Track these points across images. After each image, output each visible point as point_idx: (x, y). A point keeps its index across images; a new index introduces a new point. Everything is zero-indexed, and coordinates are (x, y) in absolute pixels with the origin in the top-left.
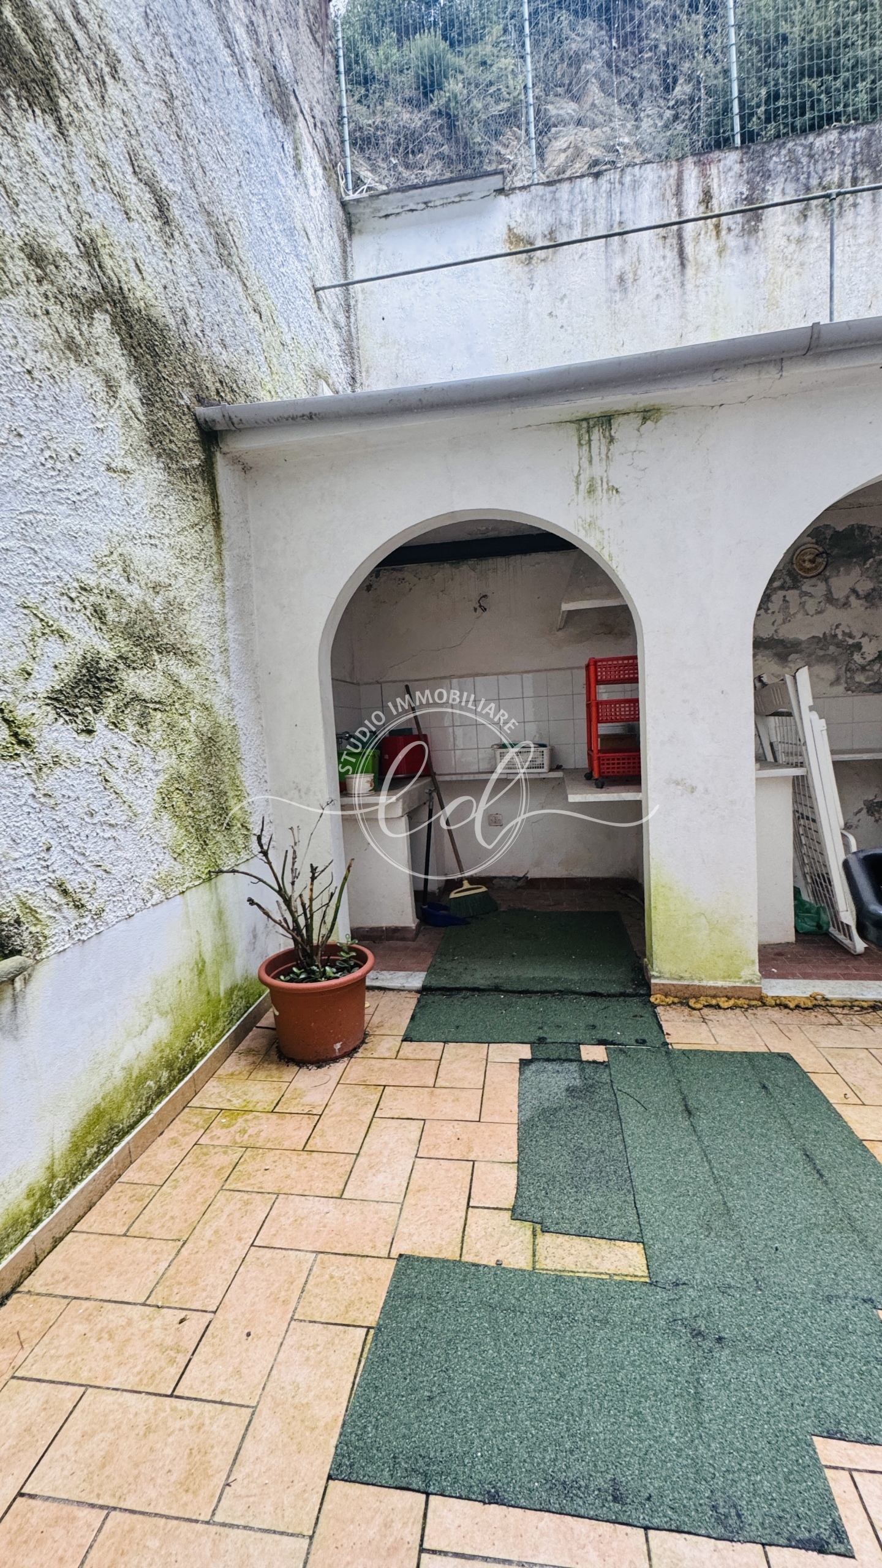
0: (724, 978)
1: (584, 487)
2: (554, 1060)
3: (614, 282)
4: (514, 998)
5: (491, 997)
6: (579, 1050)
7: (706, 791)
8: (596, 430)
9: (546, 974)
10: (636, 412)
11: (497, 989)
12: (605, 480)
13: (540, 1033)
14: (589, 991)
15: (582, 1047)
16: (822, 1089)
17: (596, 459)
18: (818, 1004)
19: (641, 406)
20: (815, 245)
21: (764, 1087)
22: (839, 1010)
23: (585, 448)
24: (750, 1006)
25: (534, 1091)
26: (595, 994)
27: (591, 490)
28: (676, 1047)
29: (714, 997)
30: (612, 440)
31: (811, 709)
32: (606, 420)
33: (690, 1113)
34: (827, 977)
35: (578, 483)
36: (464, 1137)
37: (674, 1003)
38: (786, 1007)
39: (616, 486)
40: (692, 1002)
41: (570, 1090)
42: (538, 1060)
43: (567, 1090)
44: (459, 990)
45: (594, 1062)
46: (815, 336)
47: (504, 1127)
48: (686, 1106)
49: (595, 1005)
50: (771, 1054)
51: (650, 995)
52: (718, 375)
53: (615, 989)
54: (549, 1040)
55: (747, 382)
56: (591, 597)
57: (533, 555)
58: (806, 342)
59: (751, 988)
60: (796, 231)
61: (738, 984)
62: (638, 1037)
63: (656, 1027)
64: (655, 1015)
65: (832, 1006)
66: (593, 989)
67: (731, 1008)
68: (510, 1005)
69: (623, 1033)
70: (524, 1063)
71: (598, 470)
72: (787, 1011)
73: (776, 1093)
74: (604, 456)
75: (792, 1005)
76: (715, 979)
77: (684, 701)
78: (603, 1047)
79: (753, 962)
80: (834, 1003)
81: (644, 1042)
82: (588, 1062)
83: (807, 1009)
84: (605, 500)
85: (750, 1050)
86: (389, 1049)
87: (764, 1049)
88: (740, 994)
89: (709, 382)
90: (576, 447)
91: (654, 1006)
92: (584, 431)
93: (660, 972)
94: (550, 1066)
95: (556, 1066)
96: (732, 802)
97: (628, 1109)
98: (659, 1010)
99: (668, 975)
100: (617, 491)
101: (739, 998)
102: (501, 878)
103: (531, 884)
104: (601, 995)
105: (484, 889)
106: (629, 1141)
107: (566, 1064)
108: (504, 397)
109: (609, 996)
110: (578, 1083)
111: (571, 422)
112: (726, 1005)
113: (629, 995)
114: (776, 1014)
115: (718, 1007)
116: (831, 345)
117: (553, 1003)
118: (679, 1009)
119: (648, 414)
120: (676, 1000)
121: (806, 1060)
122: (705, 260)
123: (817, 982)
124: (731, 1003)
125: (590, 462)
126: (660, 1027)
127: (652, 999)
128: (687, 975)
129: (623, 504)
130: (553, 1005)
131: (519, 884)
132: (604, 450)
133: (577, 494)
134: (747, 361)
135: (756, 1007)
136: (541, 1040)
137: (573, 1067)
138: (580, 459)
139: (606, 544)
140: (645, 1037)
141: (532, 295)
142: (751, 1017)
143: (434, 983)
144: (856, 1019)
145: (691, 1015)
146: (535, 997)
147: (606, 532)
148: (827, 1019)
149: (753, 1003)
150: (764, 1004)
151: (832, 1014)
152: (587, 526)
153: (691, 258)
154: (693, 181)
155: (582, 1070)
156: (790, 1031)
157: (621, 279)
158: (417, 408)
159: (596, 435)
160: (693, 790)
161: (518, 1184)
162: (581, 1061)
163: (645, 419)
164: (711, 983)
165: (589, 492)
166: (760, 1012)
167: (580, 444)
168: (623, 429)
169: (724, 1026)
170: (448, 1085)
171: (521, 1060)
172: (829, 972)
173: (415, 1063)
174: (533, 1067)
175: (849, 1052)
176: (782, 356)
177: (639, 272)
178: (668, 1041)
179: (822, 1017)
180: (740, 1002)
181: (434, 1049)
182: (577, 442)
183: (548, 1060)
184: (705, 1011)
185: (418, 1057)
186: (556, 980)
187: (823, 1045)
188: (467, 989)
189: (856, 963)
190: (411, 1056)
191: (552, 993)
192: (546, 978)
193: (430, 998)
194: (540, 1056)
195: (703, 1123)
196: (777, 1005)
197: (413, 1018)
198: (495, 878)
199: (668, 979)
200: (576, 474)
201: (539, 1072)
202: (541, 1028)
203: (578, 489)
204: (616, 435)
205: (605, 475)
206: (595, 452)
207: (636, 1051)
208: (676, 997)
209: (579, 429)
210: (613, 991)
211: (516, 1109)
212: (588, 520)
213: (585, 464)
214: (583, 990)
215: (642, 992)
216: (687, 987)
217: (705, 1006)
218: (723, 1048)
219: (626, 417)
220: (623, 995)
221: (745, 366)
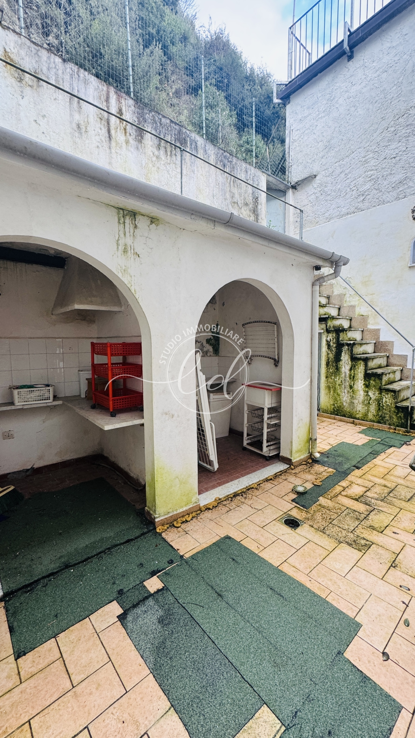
0: (186, 505)
1: (121, 248)
2: (138, 604)
3: (75, 126)
4: (81, 567)
5: (65, 575)
6: (145, 587)
7: (178, 416)
8: (128, 217)
9: (93, 540)
10: (148, 216)
11: (67, 566)
12: (132, 248)
13: (116, 588)
14: (125, 540)
15: (144, 583)
16: (249, 548)
17: (128, 234)
18: (219, 502)
19: (152, 215)
21: (234, 560)
22: (225, 503)
23: (122, 225)
24: (197, 515)
25: (142, 637)
26: (128, 541)
27: (125, 251)
28: (187, 556)
29: (183, 516)
30: (136, 227)
32: (134, 214)
33: (220, 595)
34: (214, 487)
35: (118, 245)
36: (126, 716)
37: (168, 528)
38: (209, 509)
39: (138, 253)
40: (175, 523)
41: (161, 621)
42: (129, 610)
43: (159, 622)
44: (37, 582)
45: (158, 591)
46: (231, 218)
47: (144, 683)
48: (216, 592)
49: (131, 549)
50: (222, 539)
51: (156, 529)
52: (193, 217)
53: (138, 533)
54: (125, 590)
55: (202, 225)
58: (227, 219)
59: (196, 506)
61: (191, 506)
62: (167, 560)
63: (171, 548)
64: (164, 540)
65: (223, 501)
66: (126, 538)
67: (192, 520)
68: (82, 576)
69: (158, 561)
70: (122, 618)
71: (129, 241)
72: (210, 511)
73: (239, 559)
74: (132, 234)
75: (211, 507)
76: (182, 507)
78: (155, 577)
79: (196, 493)
80: (223, 500)
81: (172, 562)
82: (155, 593)
83: (216, 507)
84: (132, 259)
85: (214, 541)
86: (9, 677)
87: (218, 538)
88: (192, 510)
89: (188, 218)
90: (117, 224)
91: (160, 534)
92: (121, 215)
93: (159, 514)
94: (138, 611)
95: (142, 608)
97: (197, 613)
98: (164, 535)
99: (163, 514)
100: (139, 256)
101: (192, 513)
102: (14, 473)
103: (36, 471)
104: (132, 540)
105: (12, 488)
106: (212, 636)
107: (146, 603)
109: (136, 538)
110: (161, 613)
111: (115, 207)
112: (189, 519)
113: (146, 533)
114: (208, 515)
115: (187, 521)
116: (235, 225)
117: (107, 560)
118: (172, 531)
119: (153, 220)
120: (168, 526)
121: (234, 535)
122: (120, 143)
123: (213, 491)
124: (191, 516)
125: (125, 234)
126: (172, 546)
127: (158, 531)
128: (171, 510)
129: (141, 264)
131: (28, 473)
132: (132, 231)
133: (118, 251)
135: (199, 514)
136: (121, 592)
137: (151, 602)
138: (119, 231)
139: (133, 284)
140: (170, 558)
141: (22, 102)
142: (201, 520)
143: (14, 586)
144: (234, 505)
145: (179, 532)
146: (95, 560)
147: (133, 277)
148: (225, 509)
149: (198, 512)
150: (202, 511)
151: (224, 505)
152: (123, 271)
153: (114, 137)
154: (114, 100)
155: (157, 601)
156: (219, 522)
157: (79, 126)
159: (128, 220)
160: (173, 416)
161: (185, 725)
162: (151, 595)
163: (152, 222)
164: (181, 510)
165: (124, 252)
166: (202, 516)
167: (119, 223)
168: (141, 223)
169: (196, 532)
170: (83, 676)
171: (118, 617)
172: (212, 484)
173: (42, 675)
174: (130, 618)
175: (243, 523)
176: (216, 220)
177: (88, 128)
178: (181, 554)
180: (194, 514)
181: (50, 650)
182: (117, 220)
183: (135, 606)
184: (183, 526)
185: (40, 667)
186: (102, 540)
187: (234, 524)
188: (44, 578)
190: (34, 670)
191: (104, 552)
192: (94, 543)
193: (15, 602)
194: (128, 606)
195: (230, 597)
196: (206, 509)
197: (11, 630)
198: (10, 473)
199: (163, 516)
200: (117, 238)
201: (135, 619)
202: (114, 583)
203: (118, 248)
204: (138, 225)
205: (132, 245)
206: (127, 230)
207: (172, 569)
208: (167, 524)
209: (118, 214)
210: (137, 535)
211: (141, 661)
212: (124, 268)
213: (122, 235)
214: (122, 541)
215: (151, 528)
216: (171, 517)
217: (181, 523)
218: (205, 546)
219: (143, 216)
220: (143, 534)
221: (203, 217)
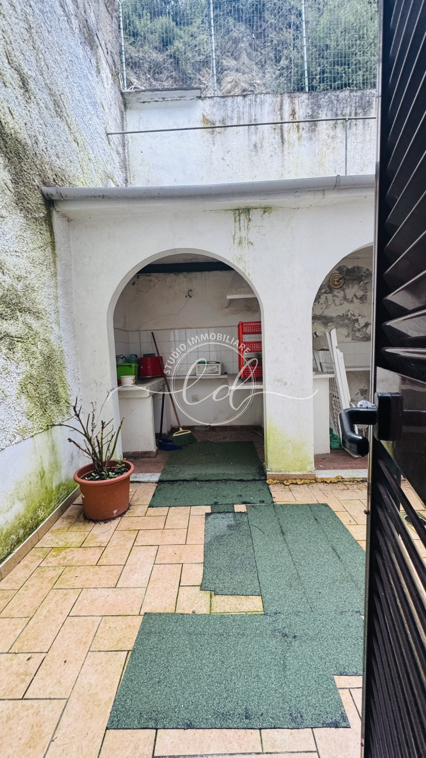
0: (299, 471)
1: (237, 241)
2: (222, 513)
3: (252, 147)
4: (203, 484)
5: (193, 483)
6: (233, 507)
7: (292, 384)
8: (242, 215)
9: (219, 472)
10: (261, 208)
11: (195, 480)
12: (246, 239)
13: (215, 500)
14: (238, 479)
15: (235, 505)
16: (340, 519)
17: (242, 228)
18: (340, 481)
19: (263, 205)
20: (339, 140)
21: (316, 519)
22: (348, 483)
23: (238, 223)
24: (310, 483)
25: (212, 528)
26: (241, 480)
27: (240, 243)
28: (278, 503)
29: (295, 479)
30: (250, 220)
31: (337, 347)
32: (247, 210)
33: (283, 534)
34: (343, 468)
35: (234, 239)
36: (178, 552)
37: (277, 483)
38: (326, 482)
39: (252, 242)
40: (285, 482)
41: (229, 527)
42: (215, 513)
43: (228, 526)
44: (177, 481)
45: (240, 512)
46: (338, 181)
47: (197, 546)
48: (282, 530)
49: (241, 485)
50: (319, 504)
51: (266, 480)
52: (297, 194)
53: (250, 477)
54: (219, 503)
55: (308, 199)
56: (240, 293)
57: (214, 272)
58: (334, 184)
59: (311, 474)
60: (332, 133)
61: (305, 473)
62: (261, 499)
63: (269, 494)
64: (269, 489)
65: (345, 481)
66: (240, 478)
67: (302, 484)
68: (201, 487)
69: (254, 498)
70: (207, 515)
71: (243, 233)
72: (326, 484)
73: (321, 521)
74: (246, 228)
75: (328, 482)
76: (295, 471)
77: (282, 343)
78: (245, 505)
79: (312, 463)
80: (346, 480)
81: (263, 502)
82: (238, 512)
83: (335, 483)
84: (246, 248)
85: (310, 503)
86: (142, 512)
87: (316, 502)
88: (306, 477)
89: (293, 197)
90: (233, 223)
91: (268, 485)
92: (237, 215)
93: (271, 469)
94: (219, 516)
95: (223, 515)
96: (303, 390)
97: (256, 533)
98: (270, 486)
99: (274, 470)
100: (252, 244)
101: (306, 479)
102: (198, 426)
103: (213, 429)
104: (244, 481)
105: (190, 432)
106: (256, 549)
107: (227, 514)
108: (199, 196)
109: (248, 481)
110: (233, 523)
111: (231, 210)
112: (300, 483)
113: (257, 480)
114: (321, 486)
115: (296, 484)
116: (345, 186)
117: (222, 485)
118: (279, 486)
119: (266, 209)
120: (278, 482)
121: (334, 506)
122: (292, 141)
123: (340, 471)
124: (302, 482)
125: (240, 229)
126: (271, 494)
127: (267, 482)
128: (283, 470)
129: (255, 250)
130: (222, 486)
131: (207, 429)
132: (246, 225)
133: (234, 244)
134: (309, 189)
135: (313, 483)
136: (216, 503)
137: (231, 515)
138: (235, 228)
139: (247, 269)
140: (264, 499)
141: (214, 149)
142: (311, 488)
143: (165, 478)
144: (355, 487)
145: (284, 488)
146: (213, 483)
147: (247, 263)
148: (343, 487)
149: (312, 481)
150: (317, 482)
151: (345, 485)
152: (238, 259)
153: (286, 140)
154: (287, 105)
155: (235, 516)
156: (327, 493)
157: (255, 146)
158: (157, 197)
159: (243, 217)
160: (286, 384)
161: (204, 573)
162: (234, 512)
163: (265, 212)
164: (294, 473)
165: (239, 244)
166: (315, 485)
167: (235, 221)
168: (255, 215)
169: (299, 492)
170: (170, 527)
171: (206, 513)
172: (344, 466)
173: (154, 518)
174: (212, 516)
175: (352, 501)
176: (325, 188)
177: (263, 143)
178: (274, 501)
179: (341, 486)
180: (306, 481)
181: (164, 511)
182: (233, 220)
183: (219, 513)
184: (291, 486)
185: (156, 515)
186: (224, 474)
187: (341, 499)
188: (181, 480)
189: (356, 462)
190: (152, 514)
191: (221, 480)
192: (218, 474)
193: (162, 486)
194: (215, 511)
195: (289, 537)
196: (322, 482)
197: (154, 496)
198: (195, 426)
199: (274, 472)
200: (233, 234)
201: (214, 519)
202: (216, 498)
203: (234, 242)
204: (252, 218)
205: (246, 236)
206: (242, 225)
207: (260, 506)
208: (278, 480)
209: (235, 214)
210: (250, 478)
211: (203, 537)
212: (239, 257)
213: (237, 230)
214: (236, 479)
215: (263, 478)
216: (283, 475)
217: (291, 484)
218: (299, 503)
219: (256, 210)
220: (254, 480)
221: (309, 191)
